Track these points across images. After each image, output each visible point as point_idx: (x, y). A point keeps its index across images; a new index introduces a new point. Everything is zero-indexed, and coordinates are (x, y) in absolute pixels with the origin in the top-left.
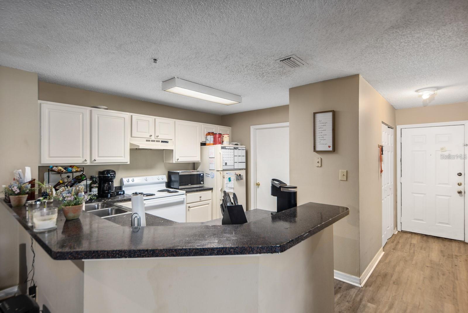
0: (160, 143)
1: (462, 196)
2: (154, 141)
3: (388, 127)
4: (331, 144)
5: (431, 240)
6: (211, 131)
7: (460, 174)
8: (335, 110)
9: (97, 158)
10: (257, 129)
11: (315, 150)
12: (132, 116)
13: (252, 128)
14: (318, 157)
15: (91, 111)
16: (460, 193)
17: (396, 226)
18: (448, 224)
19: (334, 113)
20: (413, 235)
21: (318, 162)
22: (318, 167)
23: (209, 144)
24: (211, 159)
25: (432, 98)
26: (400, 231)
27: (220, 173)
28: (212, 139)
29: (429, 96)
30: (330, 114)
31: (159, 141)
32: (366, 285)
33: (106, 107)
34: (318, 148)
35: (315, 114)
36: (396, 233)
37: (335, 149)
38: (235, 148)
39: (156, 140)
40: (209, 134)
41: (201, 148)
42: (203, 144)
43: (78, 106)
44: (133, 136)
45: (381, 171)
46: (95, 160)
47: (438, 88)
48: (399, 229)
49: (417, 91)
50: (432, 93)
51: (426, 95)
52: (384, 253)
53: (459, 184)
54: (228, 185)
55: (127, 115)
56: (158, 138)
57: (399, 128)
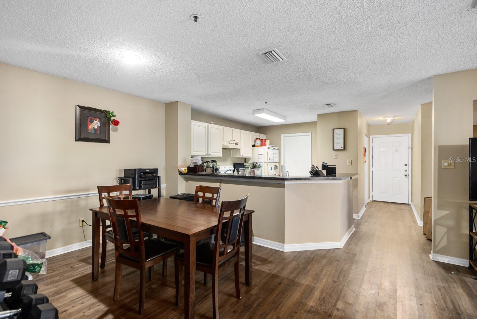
0: (234, 145)
1: (407, 177)
2: (232, 143)
3: (367, 137)
4: (343, 146)
5: (390, 205)
6: (258, 137)
7: (406, 165)
8: (345, 128)
9: (211, 153)
10: (285, 137)
11: (333, 149)
12: (223, 128)
13: (282, 136)
14: (335, 153)
15: (208, 125)
16: (406, 175)
17: (369, 198)
18: (399, 194)
19: (345, 130)
20: (380, 202)
21: (335, 156)
22: (335, 158)
23: (257, 146)
24: (261, 156)
25: (392, 122)
26: (372, 200)
27: (268, 164)
28: (260, 143)
29: (390, 121)
30: (343, 130)
31: (233, 144)
32: (361, 218)
33: (213, 123)
34: (335, 149)
35: (333, 129)
36: (370, 202)
37: (345, 148)
38: (274, 149)
39: (233, 143)
40: (257, 139)
41: (252, 148)
42: (253, 146)
43: (202, 123)
44: (224, 140)
45: (365, 162)
46: (210, 154)
47: (395, 116)
48: (371, 200)
49: (384, 117)
50: (392, 119)
51: (389, 120)
52: (365, 209)
53: (406, 171)
54: (271, 172)
55: (221, 127)
56: (234, 141)
57: (371, 137)
